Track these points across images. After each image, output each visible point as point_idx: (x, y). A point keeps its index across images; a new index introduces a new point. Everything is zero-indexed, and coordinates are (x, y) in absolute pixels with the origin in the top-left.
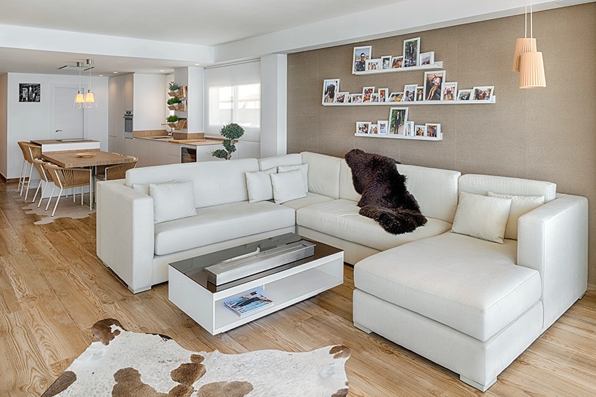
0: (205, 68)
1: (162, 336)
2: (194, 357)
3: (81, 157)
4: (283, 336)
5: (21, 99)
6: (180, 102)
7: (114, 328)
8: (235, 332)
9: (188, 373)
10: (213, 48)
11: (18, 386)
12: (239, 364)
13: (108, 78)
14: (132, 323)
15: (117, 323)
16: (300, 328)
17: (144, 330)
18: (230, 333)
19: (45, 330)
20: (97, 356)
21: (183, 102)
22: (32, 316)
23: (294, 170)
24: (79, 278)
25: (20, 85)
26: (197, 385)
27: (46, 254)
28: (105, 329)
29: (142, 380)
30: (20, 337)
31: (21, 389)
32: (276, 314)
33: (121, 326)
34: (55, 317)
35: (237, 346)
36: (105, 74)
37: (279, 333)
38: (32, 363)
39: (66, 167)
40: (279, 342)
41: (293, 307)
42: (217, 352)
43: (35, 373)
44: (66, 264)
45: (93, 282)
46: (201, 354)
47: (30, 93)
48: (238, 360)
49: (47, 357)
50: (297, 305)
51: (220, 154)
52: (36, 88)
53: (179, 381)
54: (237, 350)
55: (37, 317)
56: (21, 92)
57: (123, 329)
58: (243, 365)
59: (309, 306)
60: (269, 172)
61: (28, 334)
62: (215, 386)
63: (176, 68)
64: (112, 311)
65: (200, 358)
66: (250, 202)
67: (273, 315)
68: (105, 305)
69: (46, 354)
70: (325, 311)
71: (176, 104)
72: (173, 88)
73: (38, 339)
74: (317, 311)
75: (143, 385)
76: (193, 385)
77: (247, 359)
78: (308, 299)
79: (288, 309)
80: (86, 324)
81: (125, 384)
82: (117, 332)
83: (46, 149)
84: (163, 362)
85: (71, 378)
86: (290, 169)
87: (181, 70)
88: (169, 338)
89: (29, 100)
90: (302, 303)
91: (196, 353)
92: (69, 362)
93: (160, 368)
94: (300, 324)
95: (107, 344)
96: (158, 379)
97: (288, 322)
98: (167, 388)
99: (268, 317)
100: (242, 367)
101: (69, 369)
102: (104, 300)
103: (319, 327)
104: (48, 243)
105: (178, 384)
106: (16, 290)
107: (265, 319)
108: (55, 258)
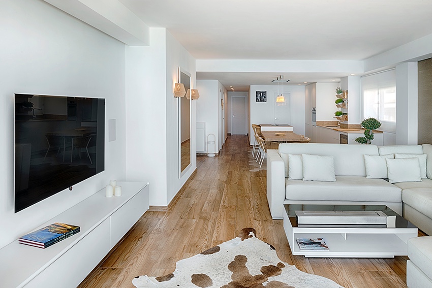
0: (362, 77)
1: (271, 246)
2: (280, 264)
3: (278, 135)
4: (345, 274)
5: (257, 100)
6: (343, 102)
7: (251, 233)
8: (314, 260)
9: (271, 270)
10: (363, 61)
11: (197, 245)
12: (303, 278)
13: (304, 86)
14: (261, 234)
15: (254, 231)
16: (362, 275)
17: (265, 240)
18: (311, 260)
19: (222, 224)
20: (235, 244)
21: (345, 102)
22: (221, 215)
23: (411, 158)
24: (252, 204)
25: (257, 92)
26: (271, 279)
27: (245, 187)
28: (247, 232)
29: (246, 264)
30: (210, 224)
31: (197, 246)
32: (350, 259)
33: (255, 234)
34: (229, 219)
35: (309, 267)
36: (302, 83)
37: (344, 272)
38: (207, 237)
39: (266, 140)
40: (339, 278)
41: (367, 260)
42: (294, 266)
43: (206, 242)
44: (250, 195)
45: (257, 207)
46: (285, 264)
47: (262, 97)
48: (303, 276)
49: (215, 236)
50: (372, 260)
51: (361, 141)
52: (264, 93)
53: (263, 273)
54: (308, 270)
55: (222, 217)
56: (257, 96)
57: (255, 235)
58: (305, 280)
59: (380, 263)
60: (386, 157)
61: (214, 224)
62: (280, 284)
63: (341, 78)
64: (256, 225)
65: (283, 266)
66: (367, 177)
67: (348, 260)
68: (255, 221)
69: (215, 235)
70: (392, 271)
71: (340, 103)
72: (339, 92)
73: (216, 227)
74: (385, 269)
75: (245, 267)
76: (269, 278)
77: (310, 278)
78: (383, 258)
79: (362, 260)
80: (240, 227)
81: (237, 263)
82: (251, 236)
83: (263, 129)
84: (262, 260)
85: (218, 249)
86: (406, 156)
87: (344, 79)
88: (274, 249)
89: (261, 101)
90: (377, 260)
91: (283, 263)
92: (221, 242)
93: (259, 262)
94: (363, 272)
95: (243, 240)
96: (254, 267)
97: (355, 268)
98: (255, 273)
99: (344, 259)
100: (303, 281)
101: (219, 246)
102: (256, 218)
103: (376, 279)
104: (250, 182)
105: (262, 274)
106: (222, 202)
107: (340, 259)
108: (248, 190)
